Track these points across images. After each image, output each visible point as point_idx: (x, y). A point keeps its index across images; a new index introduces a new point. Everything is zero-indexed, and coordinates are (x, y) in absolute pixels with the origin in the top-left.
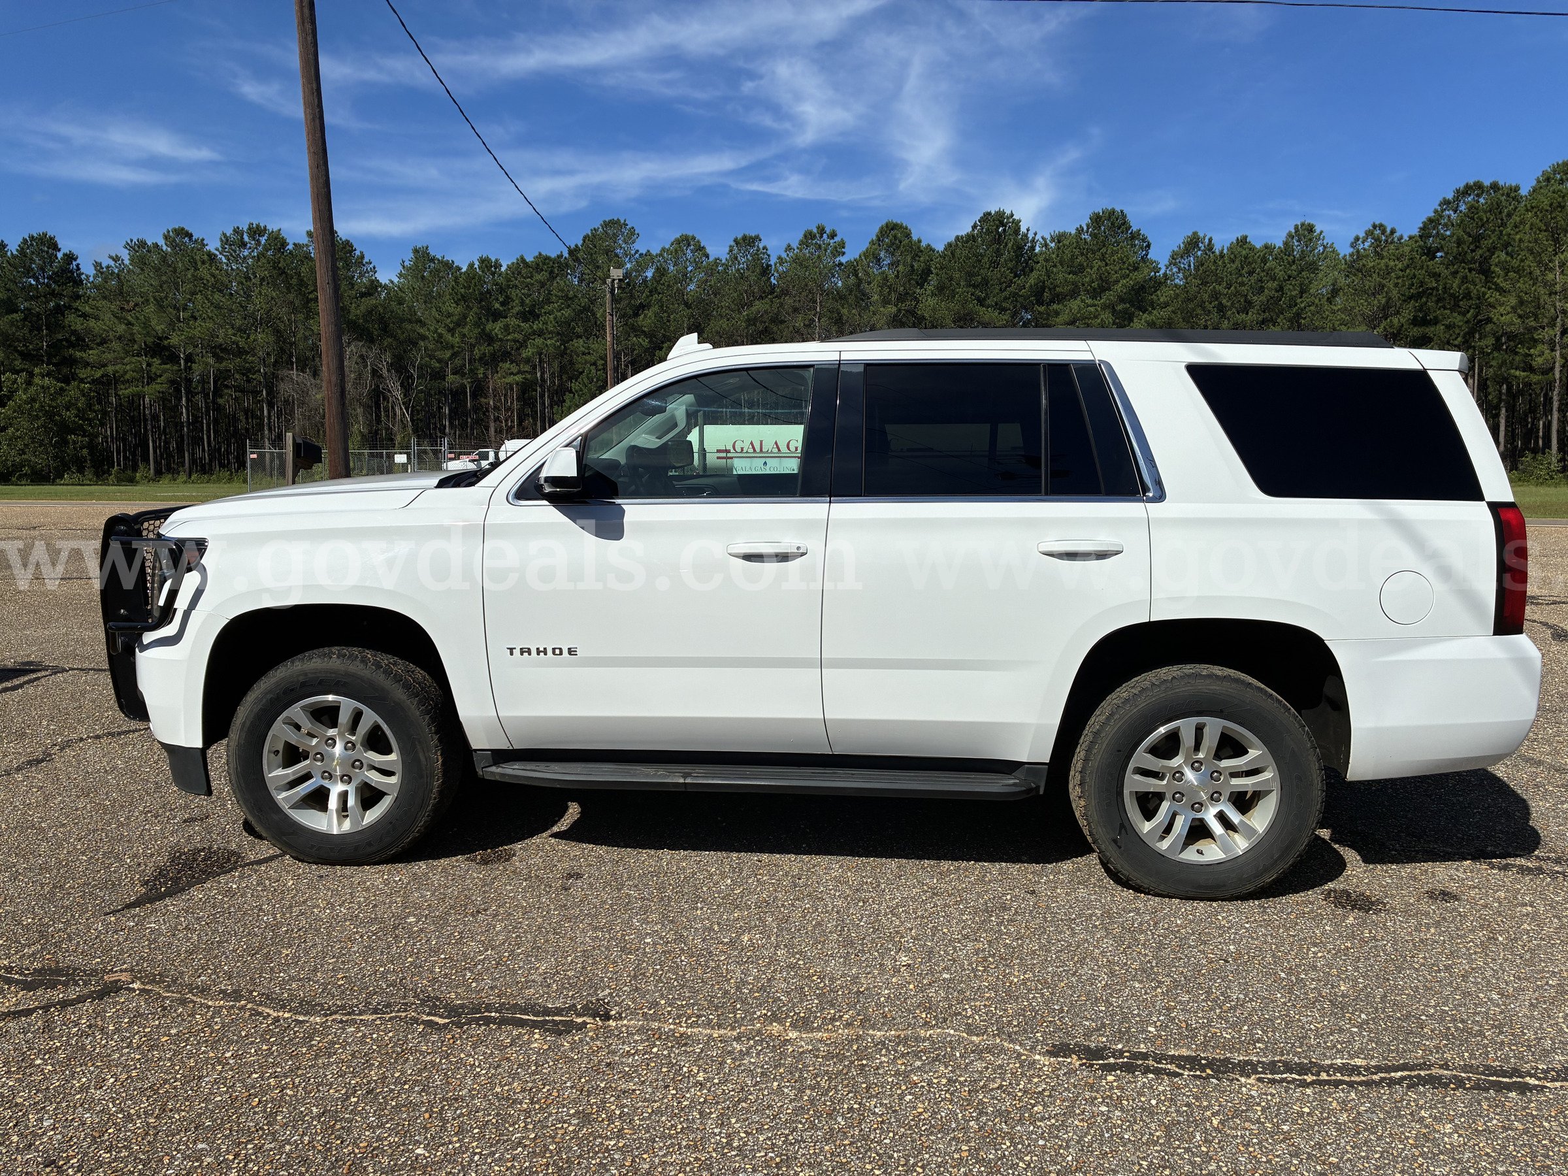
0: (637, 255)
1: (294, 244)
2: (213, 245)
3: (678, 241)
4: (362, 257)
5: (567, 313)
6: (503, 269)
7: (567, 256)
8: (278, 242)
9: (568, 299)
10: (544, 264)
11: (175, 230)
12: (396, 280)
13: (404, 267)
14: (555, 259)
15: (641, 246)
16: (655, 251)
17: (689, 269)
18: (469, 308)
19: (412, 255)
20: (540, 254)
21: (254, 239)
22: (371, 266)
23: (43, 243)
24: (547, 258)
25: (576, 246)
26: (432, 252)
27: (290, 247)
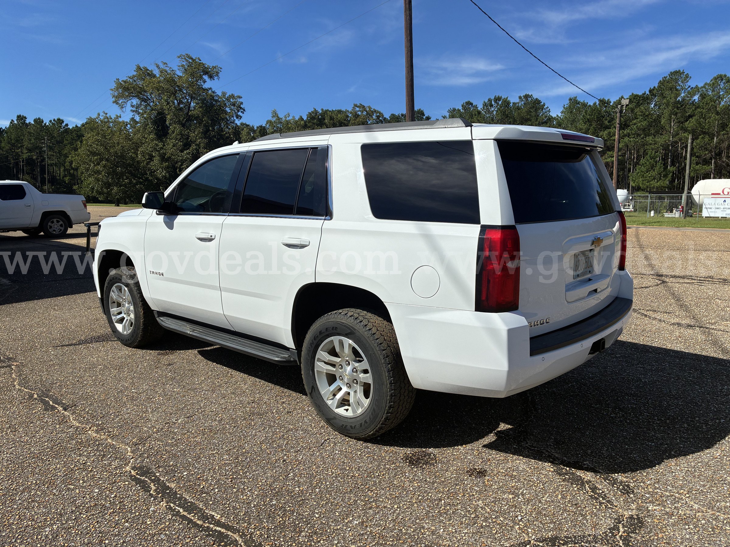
0: (689, 89)
1: (513, 103)
2: (480, 107)
3: (715, 79)
4: (544, 105)
5: (645, 123)
6: (611, 104)
7: (648, 93)
8: (506, 103)
9: (646, 116)
10: (634, 99)
11: (466, 102)
12: (560, 115)
13: (564, 108)
14: (641, 96)
15: (691, 84)
16: (701, 85)
17: (721, 93)
18: (591, 125)
19: (568, 102)
20: (633, 94)
21: (496, 103)
22: (548, 109)
23: (419, 113)
24: (637, 96)
25: (654, 87)
26: (579, 99)
27: (511, 104)
